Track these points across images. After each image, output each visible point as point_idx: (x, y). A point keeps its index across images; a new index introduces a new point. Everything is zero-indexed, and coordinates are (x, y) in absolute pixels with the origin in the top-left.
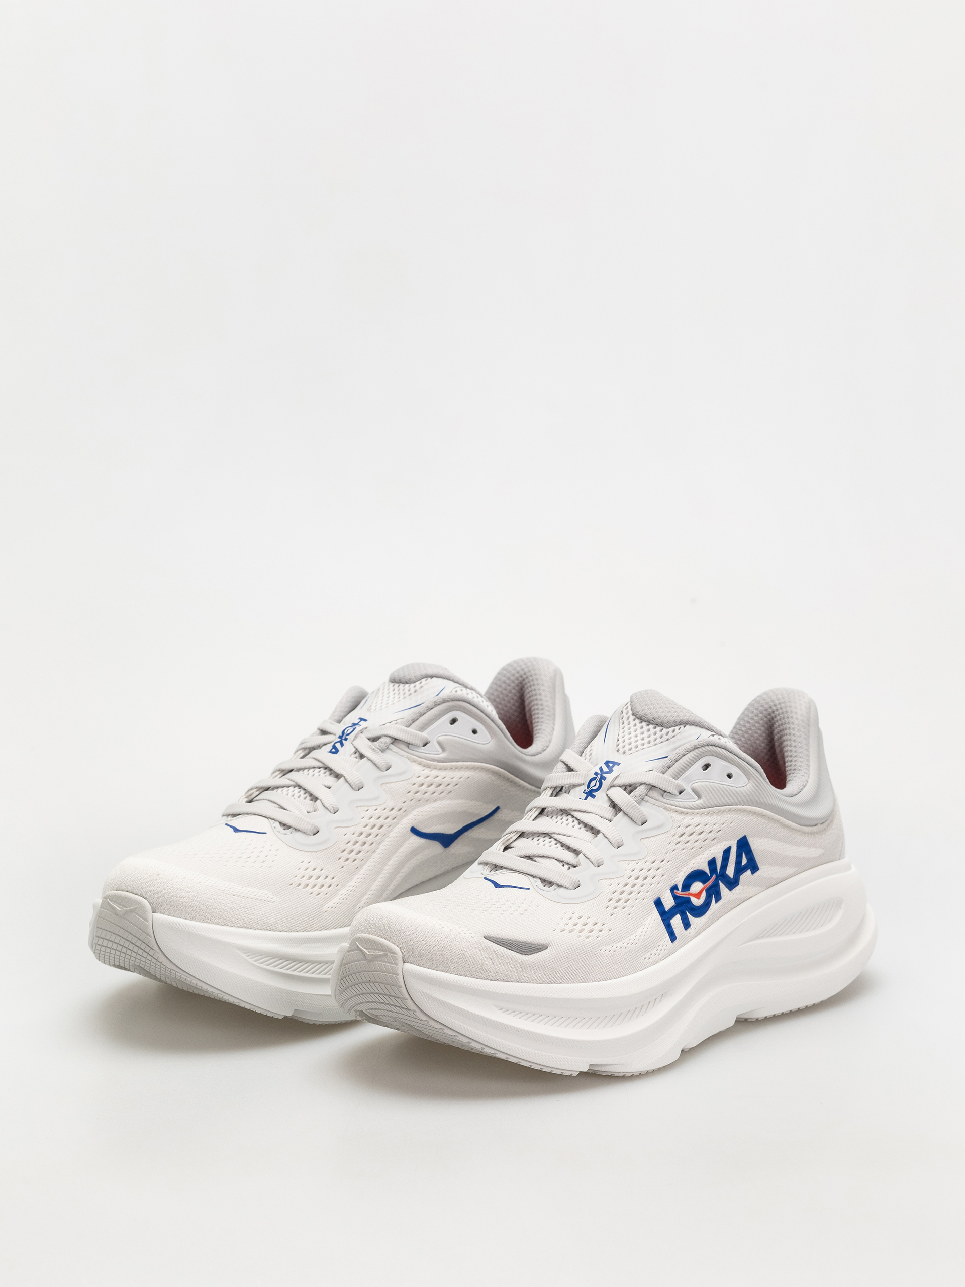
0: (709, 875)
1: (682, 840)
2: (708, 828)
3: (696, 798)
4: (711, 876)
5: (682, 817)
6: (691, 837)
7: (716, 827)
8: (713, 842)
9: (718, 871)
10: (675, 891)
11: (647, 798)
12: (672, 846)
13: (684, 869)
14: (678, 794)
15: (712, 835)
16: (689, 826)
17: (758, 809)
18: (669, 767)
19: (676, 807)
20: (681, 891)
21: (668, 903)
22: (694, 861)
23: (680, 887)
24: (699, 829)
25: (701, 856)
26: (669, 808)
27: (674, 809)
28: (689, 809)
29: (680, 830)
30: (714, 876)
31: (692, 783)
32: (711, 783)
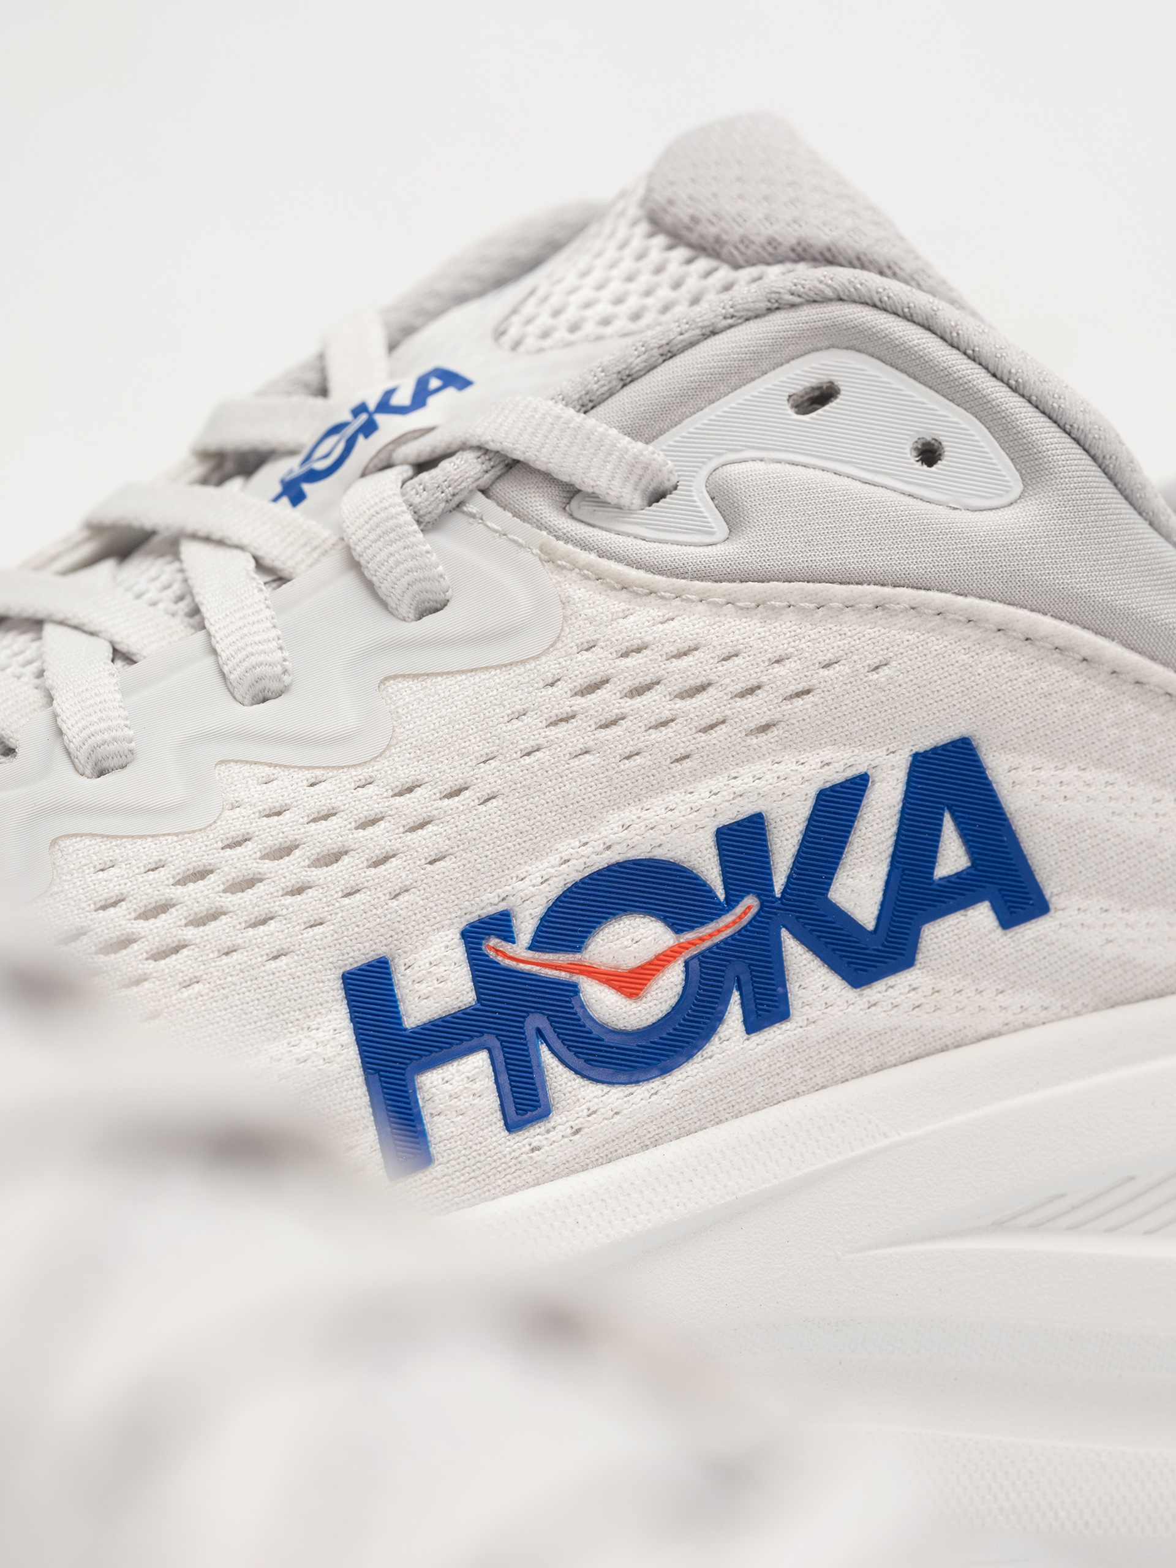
0: (721, 894)
1: (585, 710)
2: (740, 673)
3: (720, 528)
4: (731, 902)
5: (616, 603)
6: (637, 702)
7: (787, 676)
8: (753, 741)
9: (779, 882)
10: (494, 942)
11: (479, 504)
12: (531, 729)
13: (568, 847)
14: (637, 500)
15: (756, 709)
16: (638, 650)
17: (1047, 624)
18: (627, 379)
19: (601, 556)
20: (532, 948)
21: (424, 989)
22: (629, 814)
23: (526, 927)
24: (691, 669)
25: (673, 798)
26: (566, 556)
27: (589, 566)
28: (661, 572)
29: (590, 666)
30: (750, 904)
31: (717, 462)
32: (818, 473)
